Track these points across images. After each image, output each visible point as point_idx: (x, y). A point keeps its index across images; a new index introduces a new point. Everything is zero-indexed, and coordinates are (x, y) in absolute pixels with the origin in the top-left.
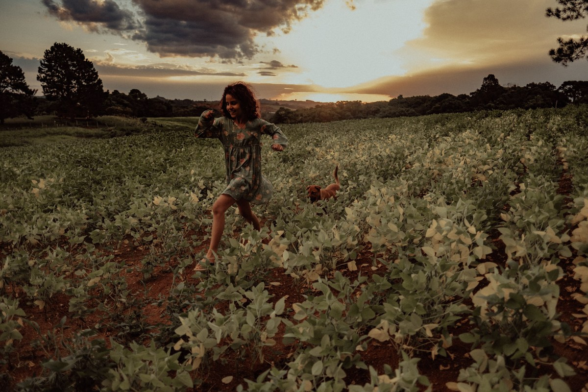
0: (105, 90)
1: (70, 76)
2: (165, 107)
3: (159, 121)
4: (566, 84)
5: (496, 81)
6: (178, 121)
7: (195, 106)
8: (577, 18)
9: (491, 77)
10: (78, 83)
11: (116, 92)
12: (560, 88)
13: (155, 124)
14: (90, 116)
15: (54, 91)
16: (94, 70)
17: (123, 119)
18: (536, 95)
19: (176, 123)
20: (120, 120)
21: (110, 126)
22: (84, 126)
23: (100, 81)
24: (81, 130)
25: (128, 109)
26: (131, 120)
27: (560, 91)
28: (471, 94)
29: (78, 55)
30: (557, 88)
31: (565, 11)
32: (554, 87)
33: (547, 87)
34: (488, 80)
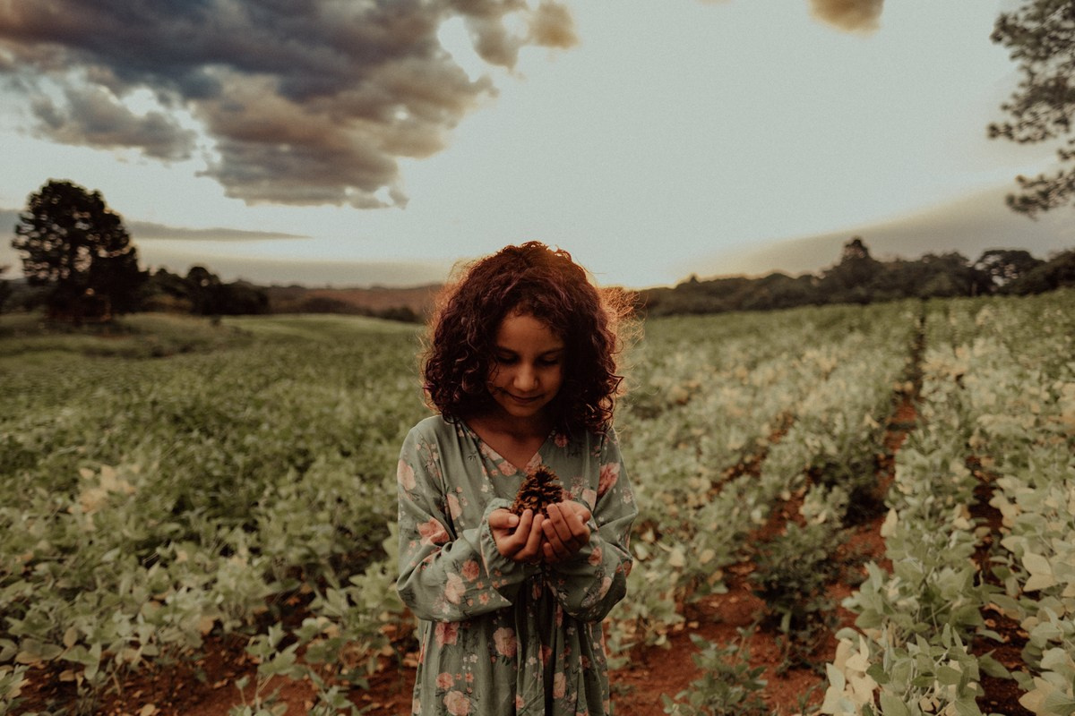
0: (143, 267)
2: (254, 298)
3: (244, 323)
4: (988, 254)
5: (865, 250)
7: (308, 296)
8: (1043, 138)
9: (857, 243)
11: (162, 271)
12: (978, 262)
14: (112, 315)
16: (123, 228)
17: (173, 321)
18: (938, 274)
20: (168, 324)
21: (150, 333)
22: (99, 334)
23: (133, 251)
25: (183, 301)
26: (189, 323)
27: (978, 267)
28: (821, 273)
29: (96, 203)
30: (973, 261)
31: (1020, 127)
32: (965, 260)
33: (954, 260)
34: (852, 250)
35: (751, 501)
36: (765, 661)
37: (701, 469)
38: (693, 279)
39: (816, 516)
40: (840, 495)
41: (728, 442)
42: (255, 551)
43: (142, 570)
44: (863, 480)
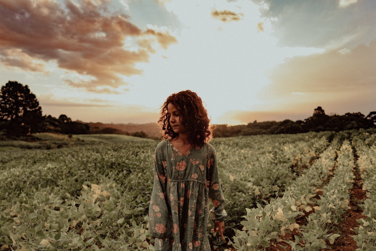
0: (43, 114)
1: (19, 103)
2: (85, 127)
3: (81, 137)
4: (371, 113)
5: (323, 111)
6: (95, 137)
7: (104, 127)
9: (319, 108)
10: (25, 109)
11: (50, 116)
12: (368, 116)
13: (79, 140)
14: (31, 133)
15: (5, 115)
16: (36, 100)
17: (54, 136)
18: (352, 121)
19: (94, 139)
20: (53, 137)
21: (46, 140)
22: (26, 140)
23: (40, 108)
24: (24, 143)
25: (58, 128)
26: (61, 136)
27: (368, 118)
28: (305, 120)
29: (26, 89)
30: (366, 116)
32: (364, 116)
33: (358, 116)
34: (317, 111)
38: (255, 122)
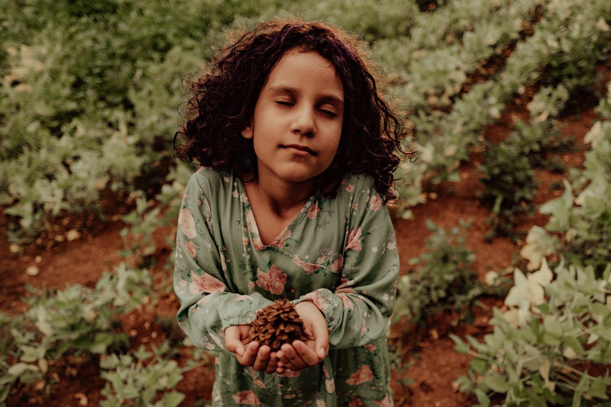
35: (493, 100)
36: (478, 229)
37: (460, 64)
39: (540, 114)
40: (562, 92)
41: (485, 37)
42: (131, 125)
43: (54, 140)
44: (584, 81)
